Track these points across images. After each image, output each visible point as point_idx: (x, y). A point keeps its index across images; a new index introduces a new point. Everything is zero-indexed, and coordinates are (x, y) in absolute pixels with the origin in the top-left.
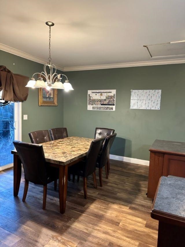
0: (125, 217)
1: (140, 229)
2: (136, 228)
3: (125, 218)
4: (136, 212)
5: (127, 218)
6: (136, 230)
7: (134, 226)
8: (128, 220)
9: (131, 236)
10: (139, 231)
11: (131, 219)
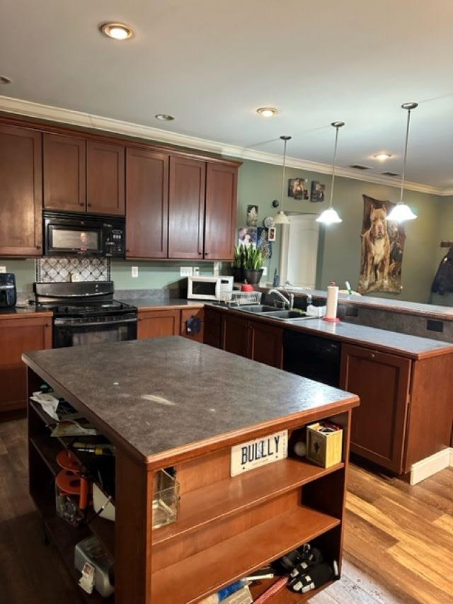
0: (446, 582)
1: (413, 541)
2: (424, 546)
3: (446, 580)
4: (400, 582)
5: (442, 576)
6: (427, 542)
7: (428, 552)
8: (440, 570)
9: (446, 537)
10: (421, 539)
11: (429, 570)
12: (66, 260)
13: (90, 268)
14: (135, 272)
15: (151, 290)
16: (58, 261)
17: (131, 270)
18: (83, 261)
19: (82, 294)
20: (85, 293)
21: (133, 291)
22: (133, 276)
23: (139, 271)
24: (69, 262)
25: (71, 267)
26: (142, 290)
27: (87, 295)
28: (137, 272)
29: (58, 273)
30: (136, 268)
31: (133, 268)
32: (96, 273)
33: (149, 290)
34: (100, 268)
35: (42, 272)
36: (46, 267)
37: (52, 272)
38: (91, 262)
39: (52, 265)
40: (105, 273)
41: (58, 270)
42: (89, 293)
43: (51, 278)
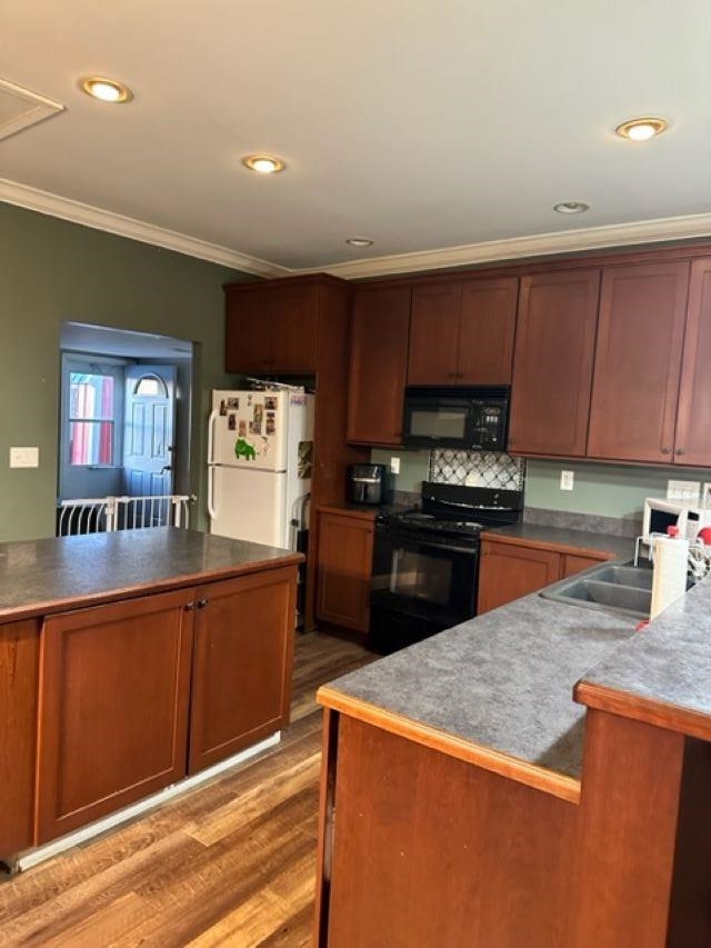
12: (464, 455)
13: (495, 468)
14: (567, 480)
15: (595, 517)
16: (455, 456)
17: (559, 477)
18: (486, 457)
19: (474, 505)
20: (478, 505)
21: (557, 513)
22: (563, 487)
23: (575, 479)
24: (469, 457)
25: (471, 465)
26: (575, 515)
27: (481, 507)
28: (571, 482)
29: (454, 472)
30: (571, 474)
31: (564, 473)
32: (504, 477)
33: (589, 517)
34: (511, 470)
35: (437, 470)
36: (442, 462)
37: (447, 470)
38: (498, 460)
39: (449, 460)
40: (516, 477)
41: (454, 468)
42: (485, 505)
43: (445, 478)
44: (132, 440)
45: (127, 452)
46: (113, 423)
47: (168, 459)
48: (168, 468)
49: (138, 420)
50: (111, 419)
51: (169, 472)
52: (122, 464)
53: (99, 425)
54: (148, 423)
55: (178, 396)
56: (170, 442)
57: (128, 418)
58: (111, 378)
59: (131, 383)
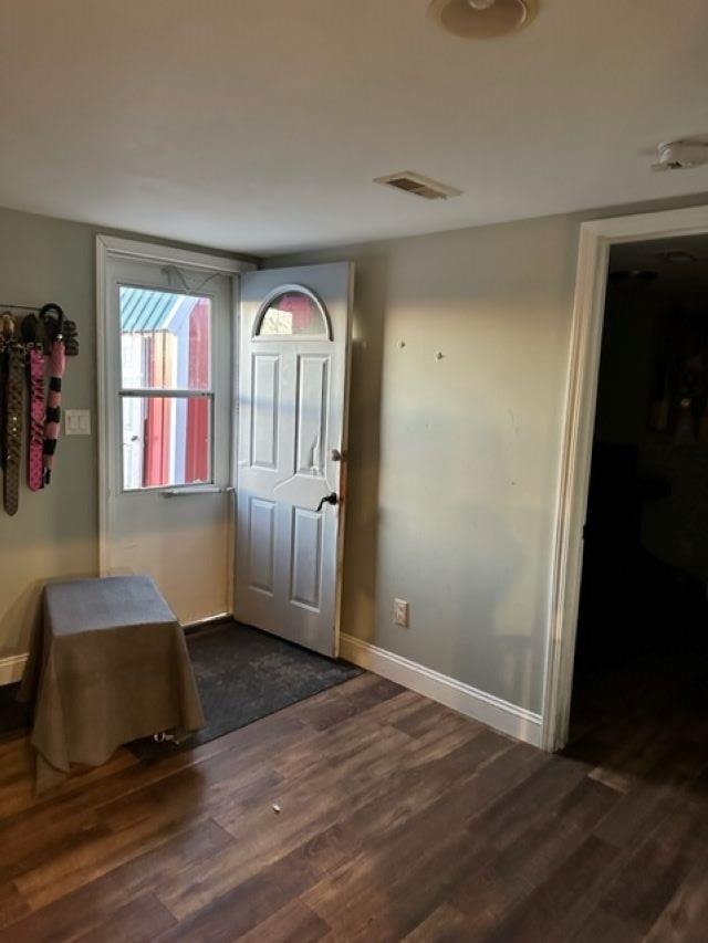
44: (251, 433)
45: (242, 458)
46: (213, 396)
47: (332, 478)
48: (332, 499)
49: (263, 392)
50: (209, 389)
51: (335, 508)
52: (230, 485)
53: (184, 401)
54: (287, 397)
55: (355, 335)
56: (336, 442)
57: (243, 388)
58: (207, 302)
59: (247, 313)
